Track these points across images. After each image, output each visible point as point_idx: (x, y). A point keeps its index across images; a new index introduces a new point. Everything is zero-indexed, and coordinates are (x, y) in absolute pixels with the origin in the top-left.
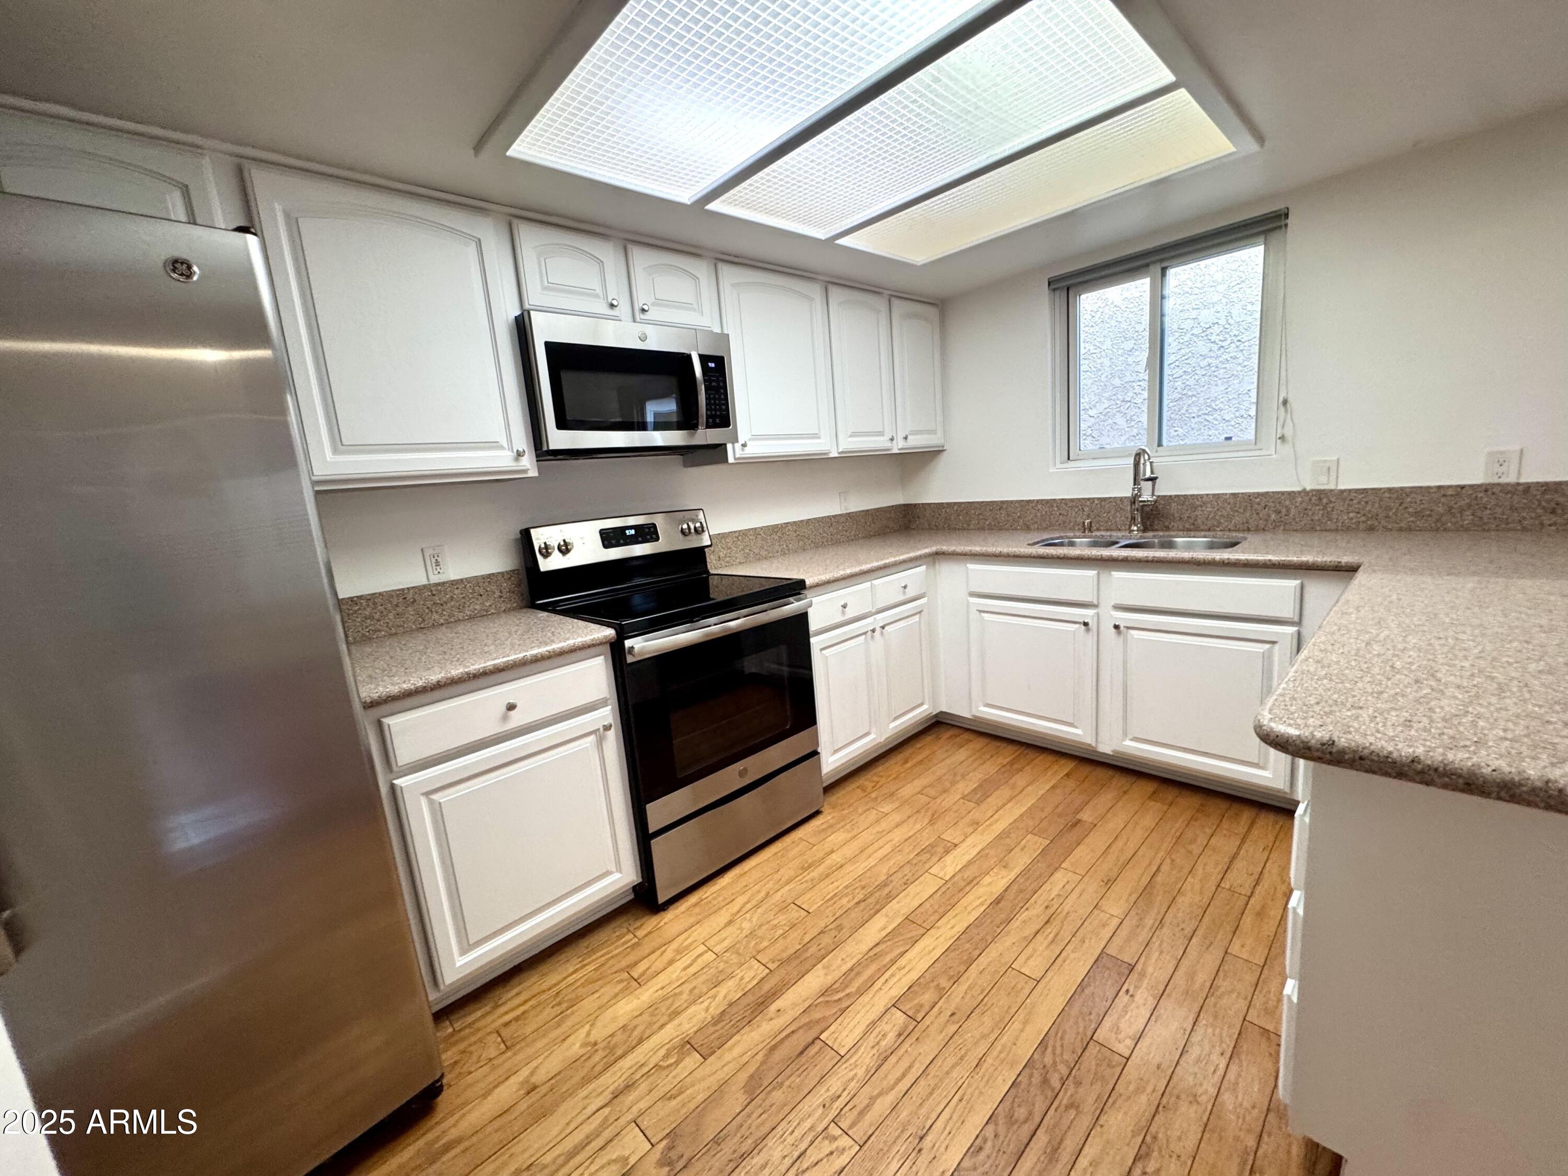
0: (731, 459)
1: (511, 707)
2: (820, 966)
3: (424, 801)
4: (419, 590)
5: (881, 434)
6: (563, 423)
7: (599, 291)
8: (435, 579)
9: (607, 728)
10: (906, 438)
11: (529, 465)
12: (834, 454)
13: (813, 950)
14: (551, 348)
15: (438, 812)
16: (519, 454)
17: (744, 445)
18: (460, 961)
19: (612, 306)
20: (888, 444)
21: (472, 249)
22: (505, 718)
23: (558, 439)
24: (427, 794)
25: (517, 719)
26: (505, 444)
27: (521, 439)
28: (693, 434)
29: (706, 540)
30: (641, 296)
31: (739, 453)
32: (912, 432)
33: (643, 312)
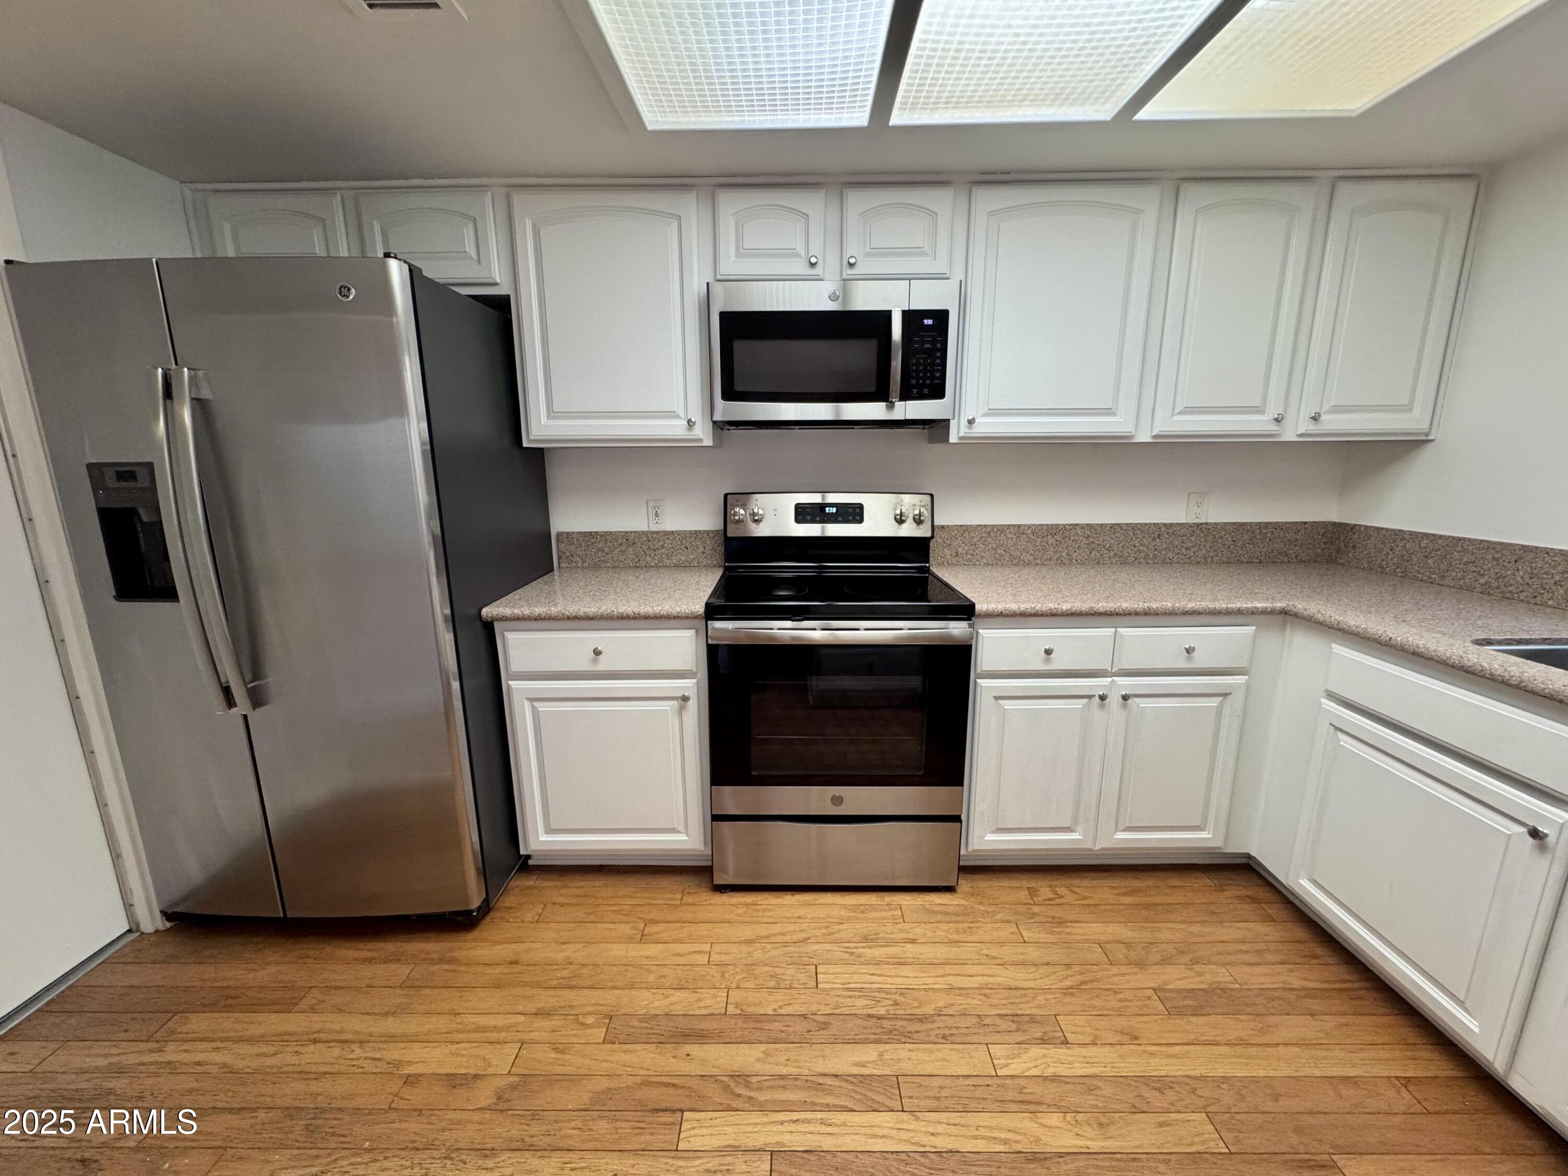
0: (953, 439)
1: (598, 651)
2: (763, 1047)
3: (528, 706)
4: (639, 534)
5: (1259, 410)
6: (731, 393)
7: (801, 250)
8: (654, 528)
9: (686, 699)
10: (1315, 418)
12: (1144, 437)
13: (776, 1026)
14: (723, 316)
16: (696, 424)
17: (971, 422)
18: (543, 837)
19: (813, 265)
20: (1272, 427)
21: (673, 228)
23: (727, 410)
24: (531, 700)
26: (680, 413)
27: (696, 406)
28: (891, 406)
29: (922, 532)
30: (853, 249)
31: (964, 431)
32: (1336, 409)
33: (851, 265)
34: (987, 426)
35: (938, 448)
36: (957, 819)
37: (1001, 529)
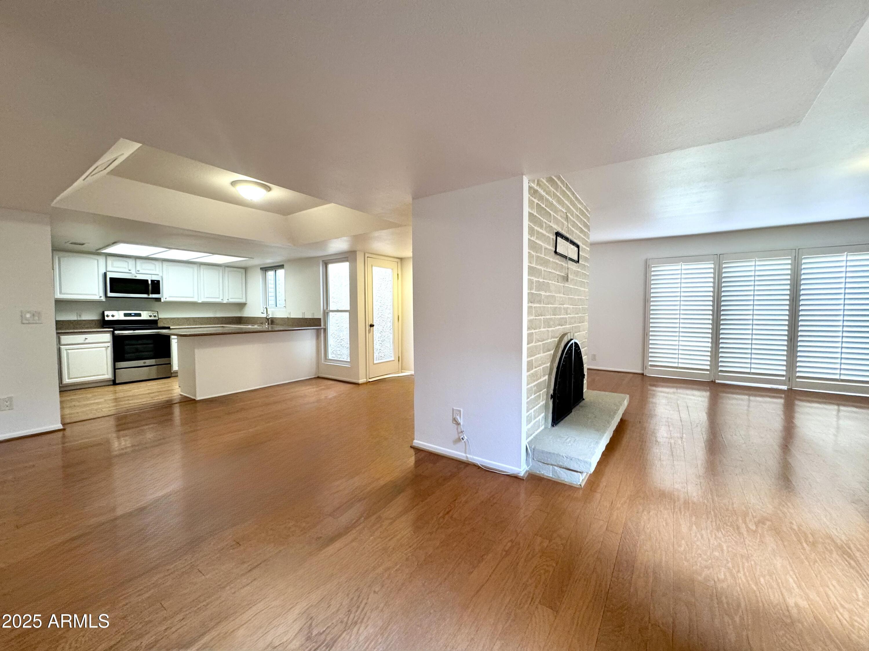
0: (162, 301)
1: (86, 339)
3: (65, 351)
4: (75, 321)
5: (219, 298)
6: (111, 291)
7: (127, 267)
8: (79, 319)
9: (108, 347)
10: (228, 300)
11: (103, 299)
12: (200, 301)
14: (111, 279)
15: (68, 354)
16: (101, 297)
17: (166, 298)
18: (67, 380)
19: (129, 270)
20: (222, 301)
21: (96, 261)
22: (85, 341)
23: (110, 294)
24: (66, 350)
25: (87, 341)
26: (97, 294)
27: (102, 293)
28: (149, 295)
29: (156, 318)
30: (138, 268)
31: (165, 300)
32: (231, 298)
33: (138, 271)
34: (169, 299)
35: (160, 303)
36: (170, 364)
37: (174, 318)
